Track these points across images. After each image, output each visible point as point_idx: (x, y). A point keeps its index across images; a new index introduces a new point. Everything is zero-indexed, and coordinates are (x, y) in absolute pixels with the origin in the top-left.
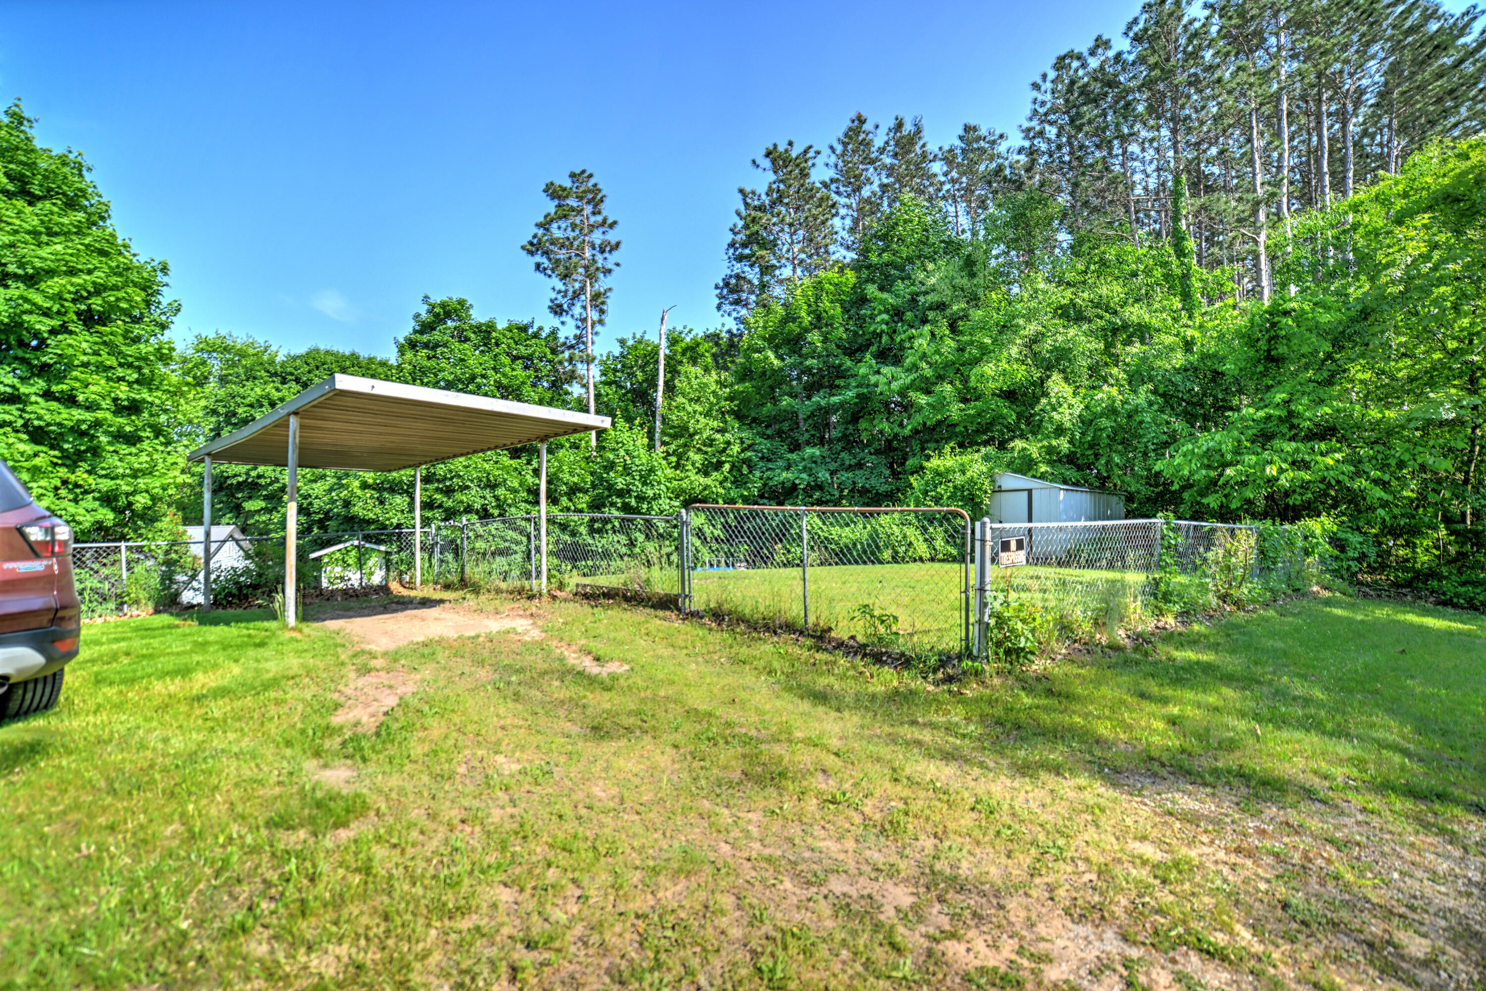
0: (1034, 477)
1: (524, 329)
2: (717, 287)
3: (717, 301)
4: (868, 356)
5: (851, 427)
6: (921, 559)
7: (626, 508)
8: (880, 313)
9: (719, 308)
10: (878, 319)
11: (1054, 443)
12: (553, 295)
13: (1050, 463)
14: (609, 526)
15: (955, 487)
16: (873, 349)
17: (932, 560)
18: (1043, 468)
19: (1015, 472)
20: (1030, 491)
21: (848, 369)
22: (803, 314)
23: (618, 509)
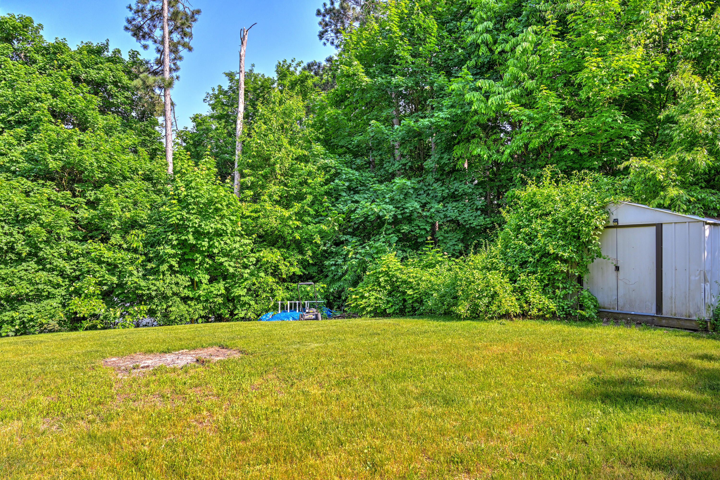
0: (660, 206)
1: (99, 51)
2: (319, 13)
3: (320, 29)
4: (465, 69)
5: (446, 156)
6: (506, 316)
7: (183, 244)
8: (482, 20)
9: (321, 35)
10: (480, 28)
11: (688, 157)
12: (130, 15)
13: (683, 185)
14: (164, 267)
15: (555, 222)
16: (471, 63)
17: (524, 315)
18: (673, 192)
19: (637, 200)
20: (659, 227)
21: (442, 88)
22: (395, 29)
23: (173, 247)
